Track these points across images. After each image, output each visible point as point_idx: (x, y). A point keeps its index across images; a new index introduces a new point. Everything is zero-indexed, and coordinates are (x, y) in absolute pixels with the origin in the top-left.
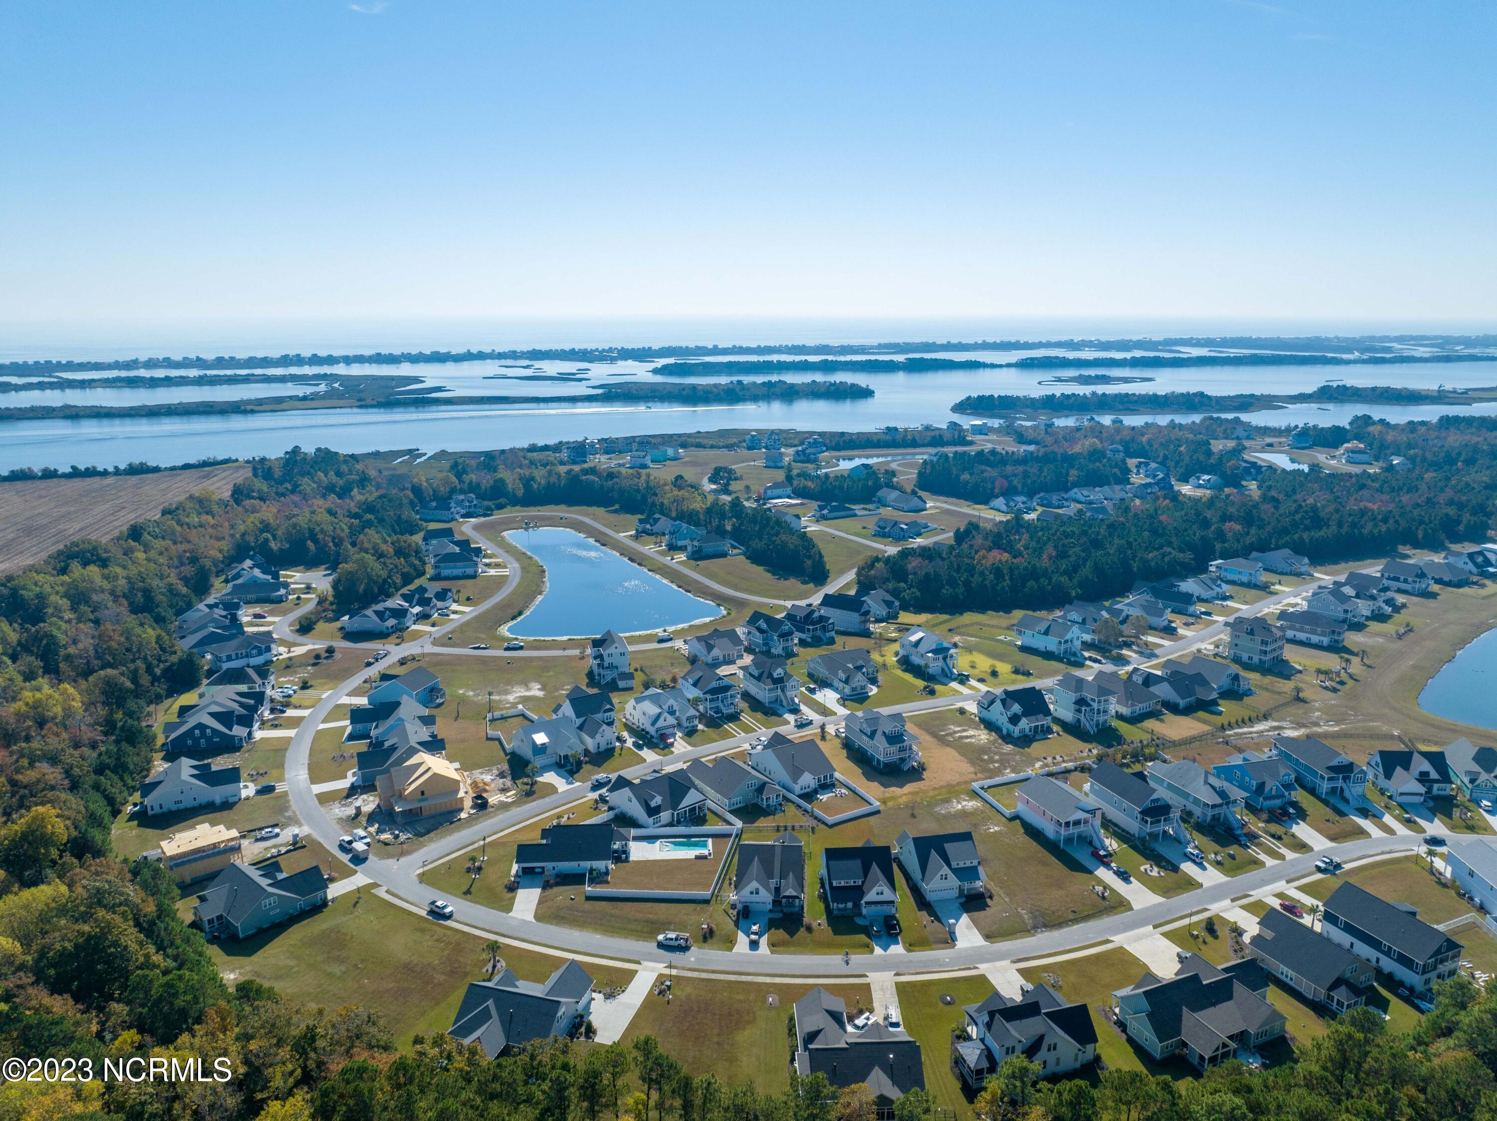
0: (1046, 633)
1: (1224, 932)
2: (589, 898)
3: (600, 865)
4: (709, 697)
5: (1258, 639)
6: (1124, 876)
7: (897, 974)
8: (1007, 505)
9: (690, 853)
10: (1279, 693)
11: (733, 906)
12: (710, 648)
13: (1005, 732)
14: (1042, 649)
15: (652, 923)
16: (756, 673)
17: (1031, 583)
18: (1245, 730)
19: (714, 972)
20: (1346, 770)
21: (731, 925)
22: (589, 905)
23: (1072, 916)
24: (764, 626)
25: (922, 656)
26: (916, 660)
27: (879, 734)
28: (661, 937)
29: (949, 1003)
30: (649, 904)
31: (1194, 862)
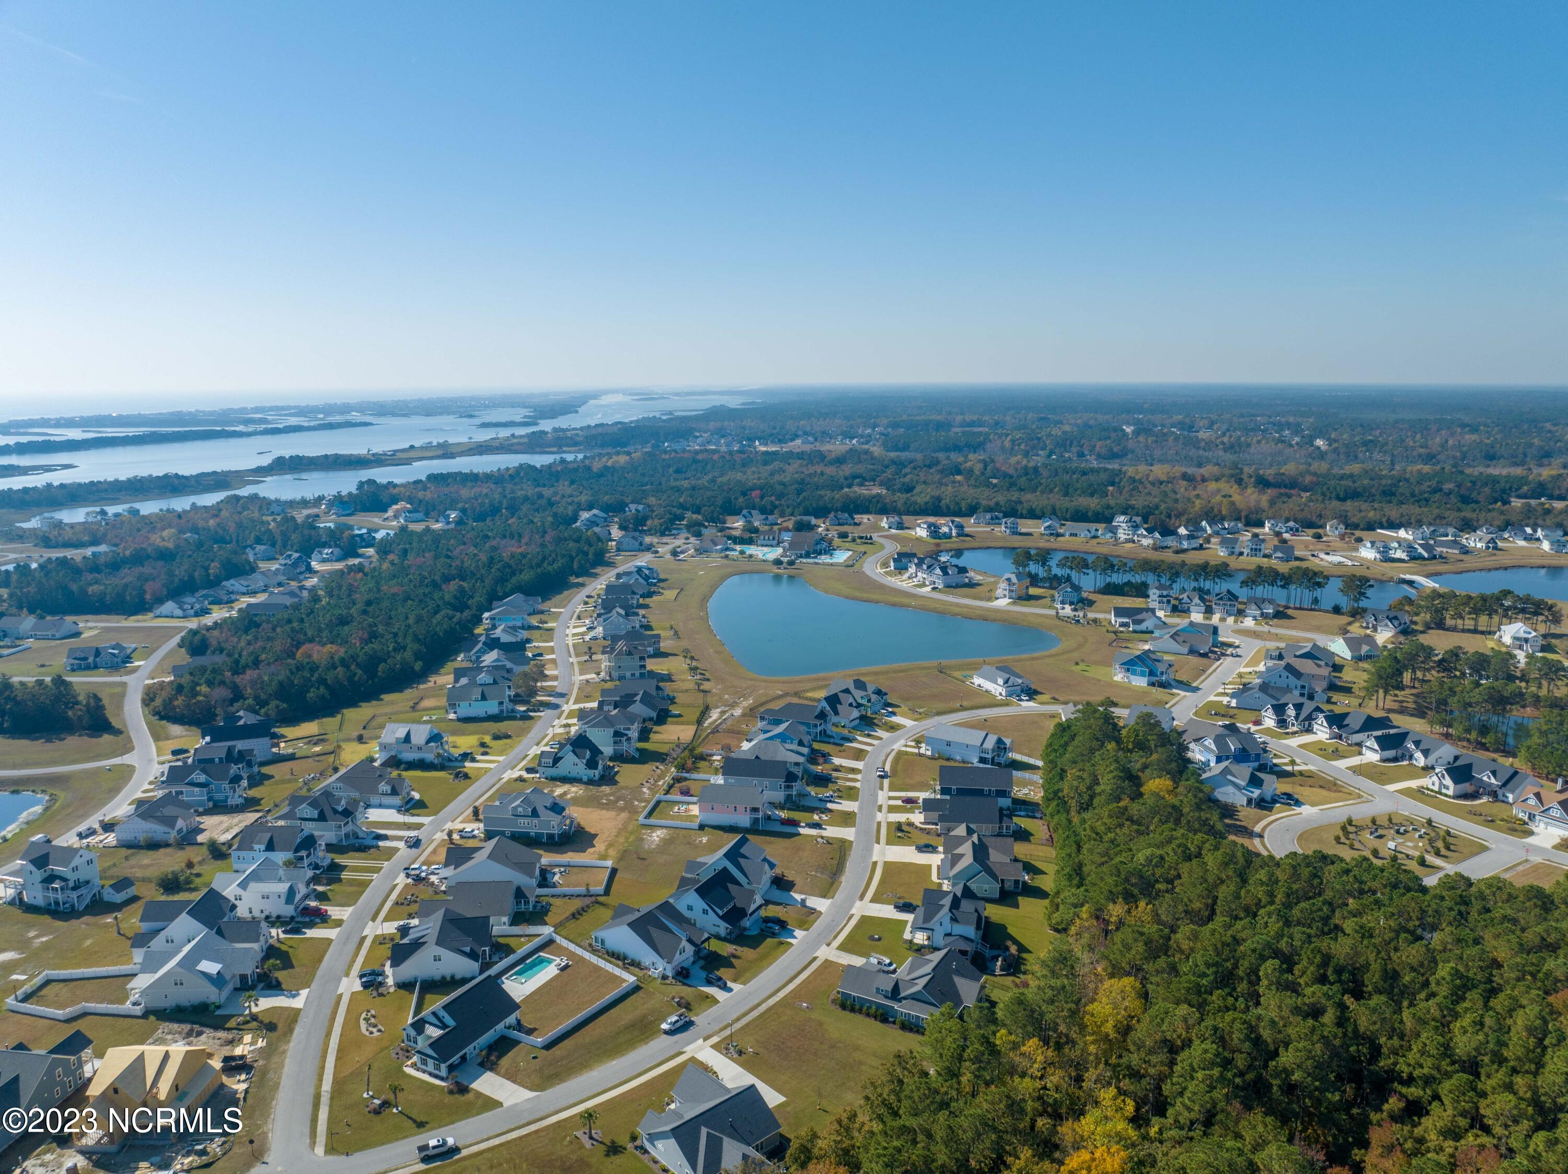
0: (484, 698)
1: (905, 828)
2: (548, 1046)
3: (511, 1019)
4: (303, 853)
5: (637, 657)
6: (817, 826)
7: (828, 945)
8: (181, 608)
9: (549, 972)
10: (687, 691)
11: (664, 977)
12: (170, 822)
13: (585, 779)
14: (483, 715)
15: (633, 1026)
16: (315, 814)
17: (382, 667)
18: (710, 720)
19: (738, 1019)
20: (822, 716)
21: (689, 989)
22: (557, 1051)
23: (835, 862)
24: (202, 778)
25: (420, 749)
26: (409, 756)
27: (541, 810)
28: (664, 1026)
29: (879, 939)
30: (603, 1018)
31: (830, 801)
